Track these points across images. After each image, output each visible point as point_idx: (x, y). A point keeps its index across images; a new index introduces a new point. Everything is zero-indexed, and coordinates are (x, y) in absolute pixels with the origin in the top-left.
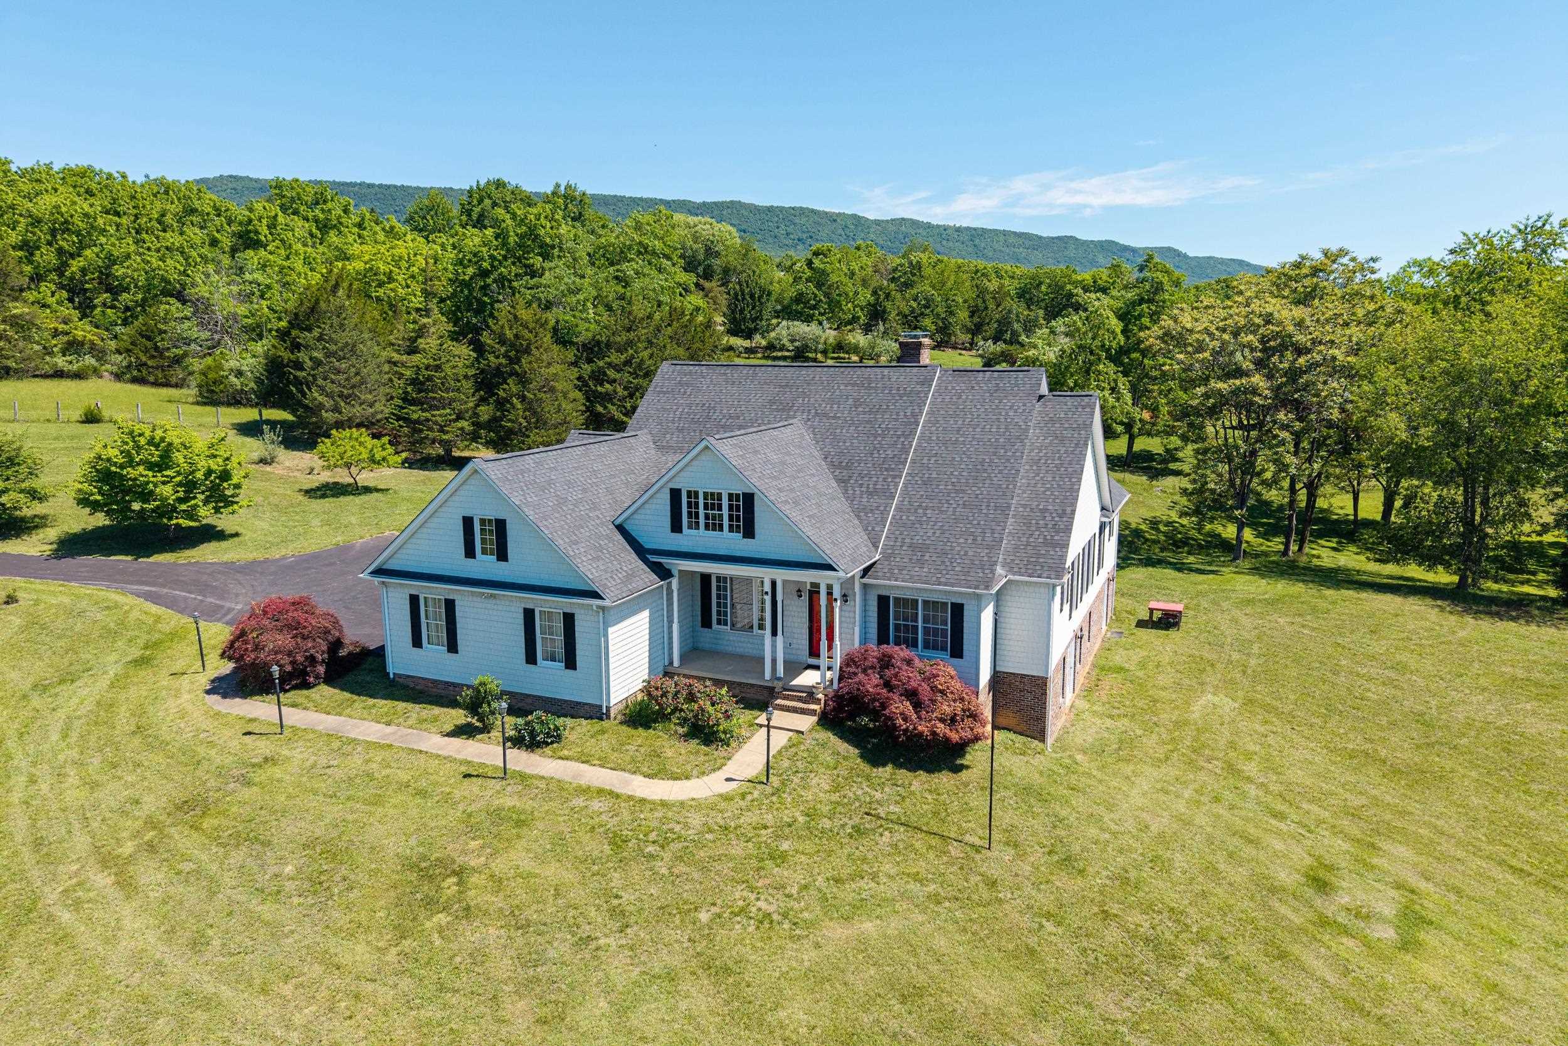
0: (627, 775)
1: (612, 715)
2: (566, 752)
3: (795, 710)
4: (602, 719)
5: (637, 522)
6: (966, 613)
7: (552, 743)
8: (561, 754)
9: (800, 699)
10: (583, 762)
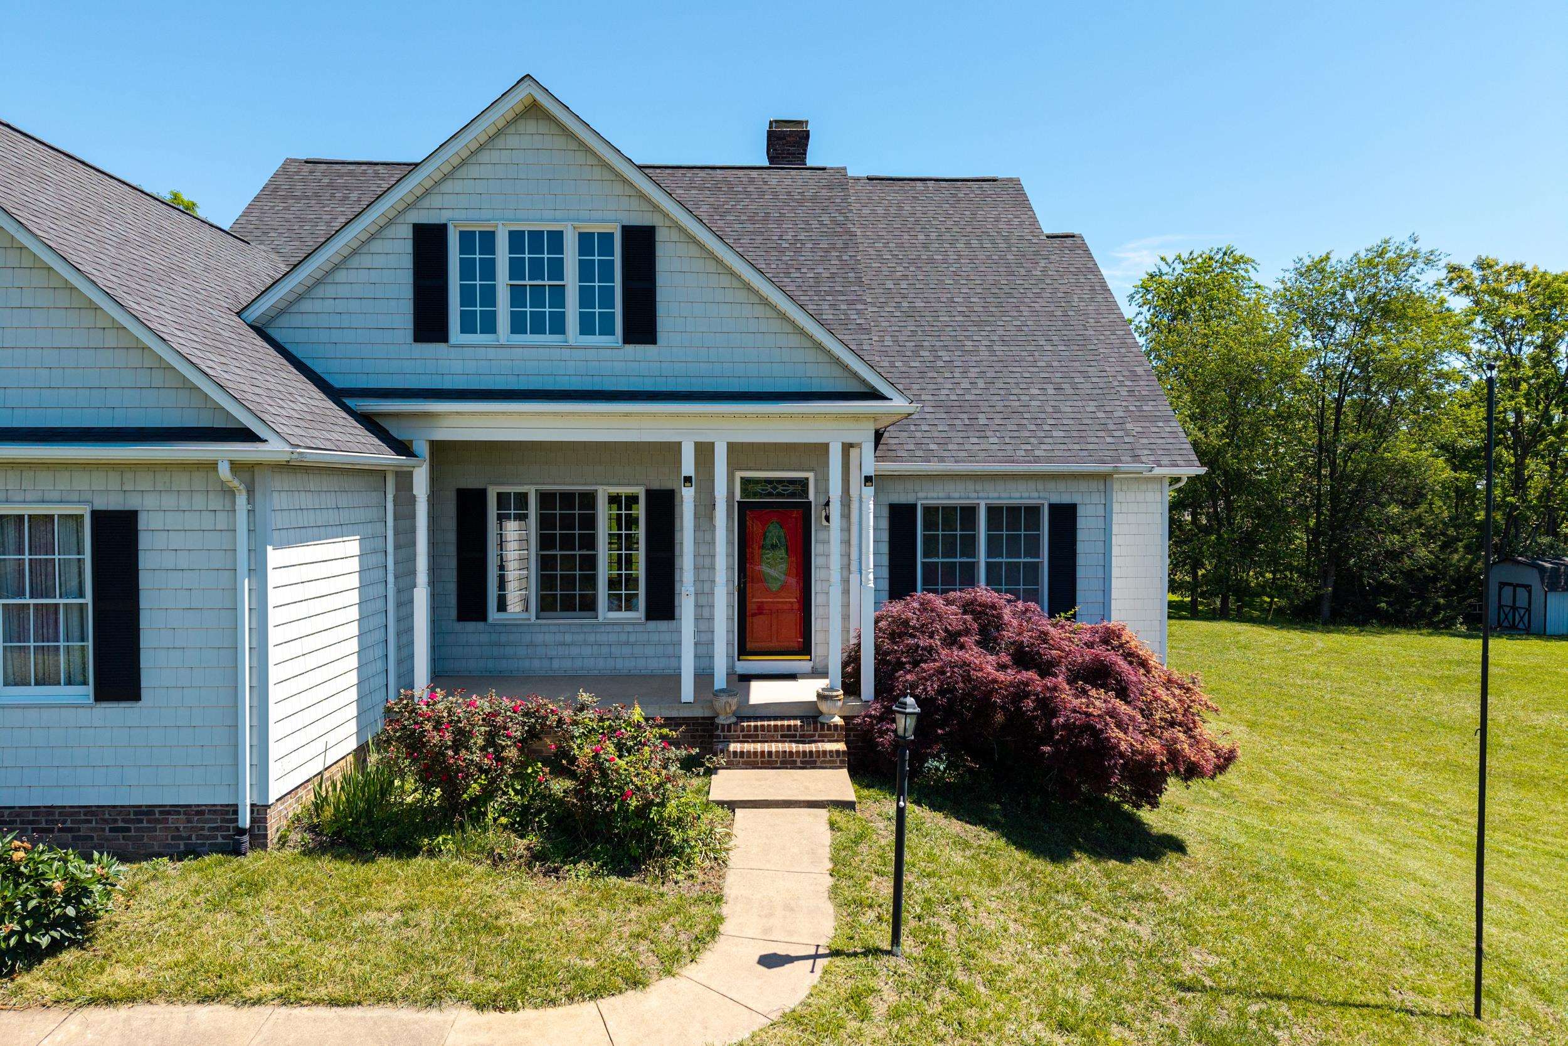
0: (405, 1015)
1: (272, 835)
2: (122, 975)
3: (787, 762)
4: (236, 851)
5: (310, 321)
6: (1081, 523)
7: (56, 947)
8: (102, 982)
9: (789, 735)
10: (205, 999)
